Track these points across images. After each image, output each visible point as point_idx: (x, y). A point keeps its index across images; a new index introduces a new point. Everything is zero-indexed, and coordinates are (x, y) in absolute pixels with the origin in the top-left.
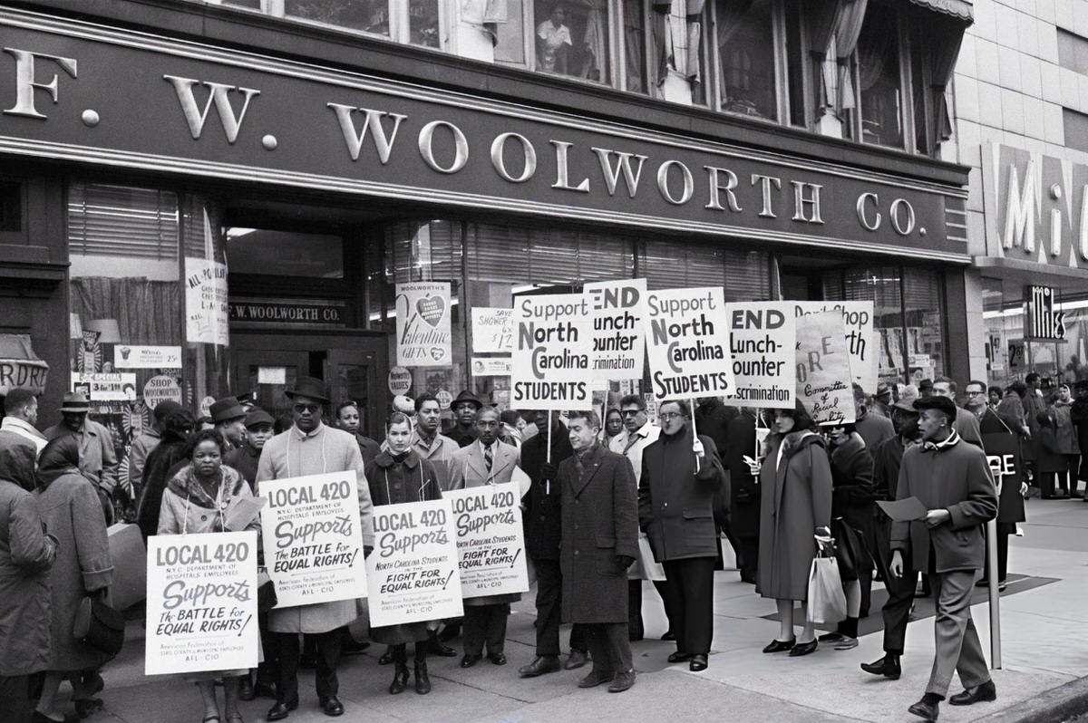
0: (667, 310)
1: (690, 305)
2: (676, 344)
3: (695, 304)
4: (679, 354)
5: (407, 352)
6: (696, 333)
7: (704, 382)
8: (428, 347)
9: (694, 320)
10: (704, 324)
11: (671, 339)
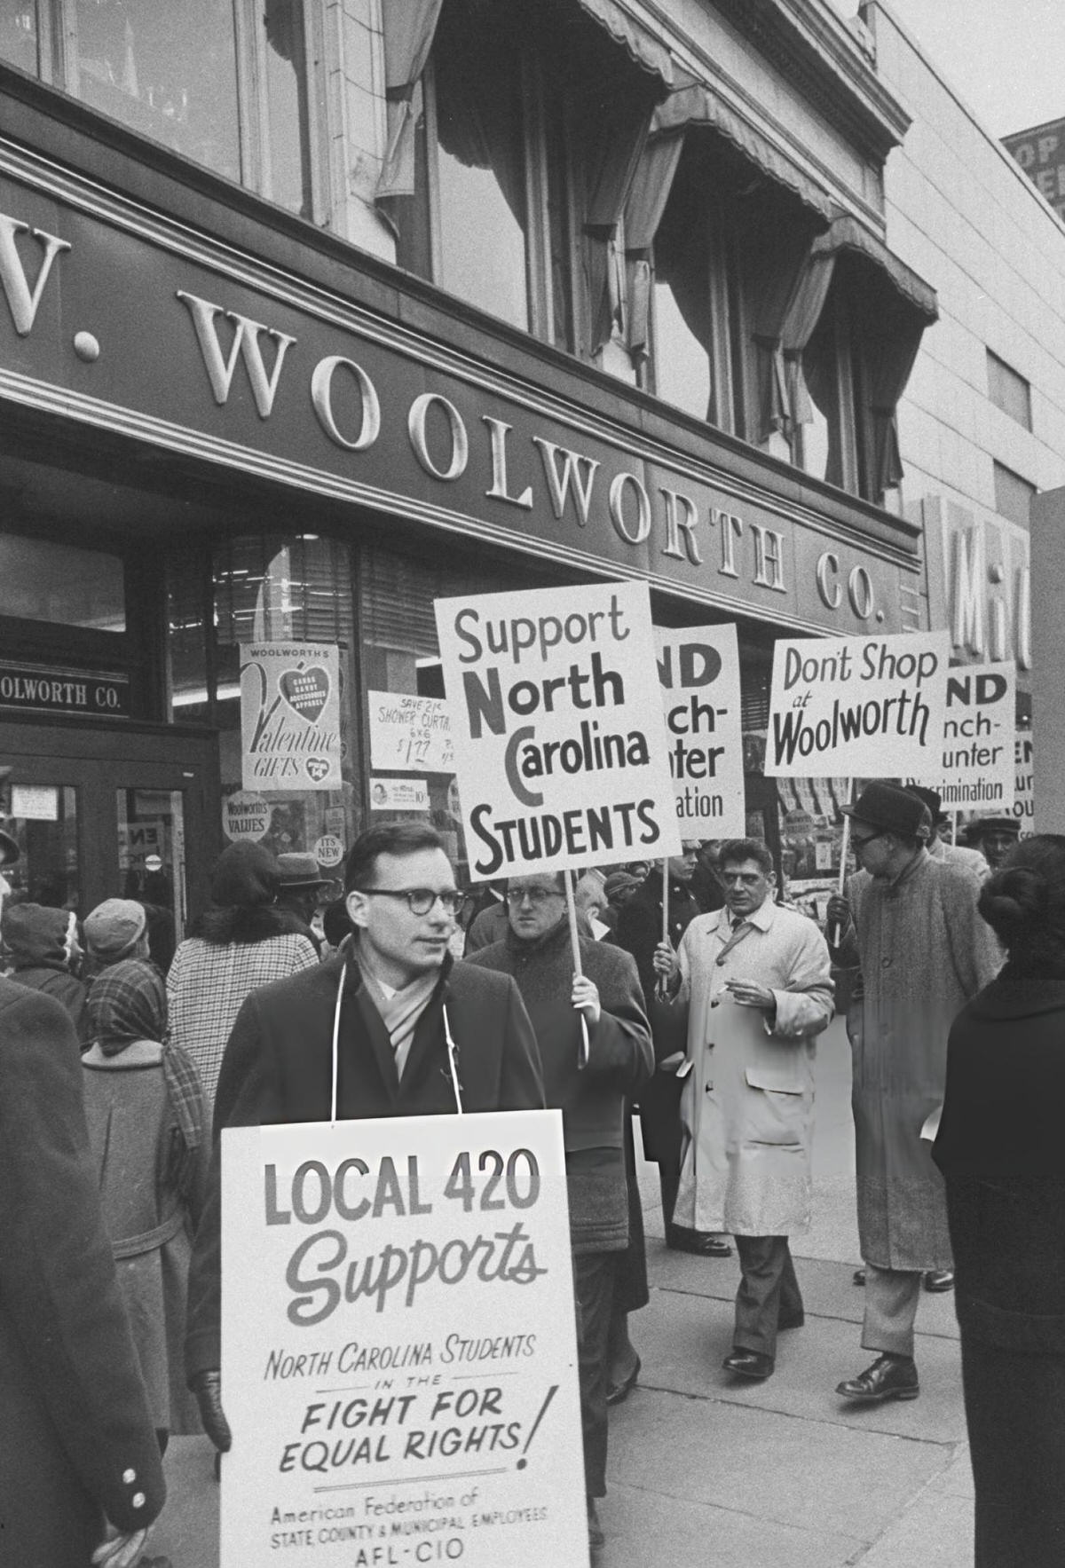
0: (504, 647)
1: (563, 630)
2: (528, 732)
3: (576, 628)
4: (536, 759)
5: (263, 765)
6: (580, 703)
7: (600, 827)
8: (301, 757)
9: (574, 669)
10: (600, 679)
11: (514, 721)
